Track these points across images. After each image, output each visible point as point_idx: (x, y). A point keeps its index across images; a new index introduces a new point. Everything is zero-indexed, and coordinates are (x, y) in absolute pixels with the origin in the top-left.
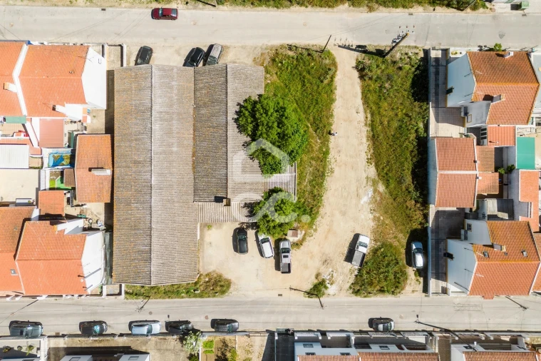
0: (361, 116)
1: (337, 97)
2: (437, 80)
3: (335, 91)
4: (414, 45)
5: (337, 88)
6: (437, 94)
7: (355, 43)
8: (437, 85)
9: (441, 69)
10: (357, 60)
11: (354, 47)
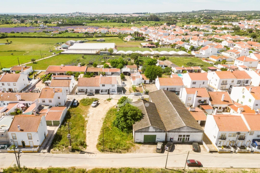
0: (87, 132)
1: (98, 137)
2: (48, 142)
3: (98, 138)
4: (54, 154)
5: (97, 140)
6: (50, 138)
7: (86, 154)
8: (49, 140)
9: (44, 146)
10: (86, 148)
11: (86, 153)
